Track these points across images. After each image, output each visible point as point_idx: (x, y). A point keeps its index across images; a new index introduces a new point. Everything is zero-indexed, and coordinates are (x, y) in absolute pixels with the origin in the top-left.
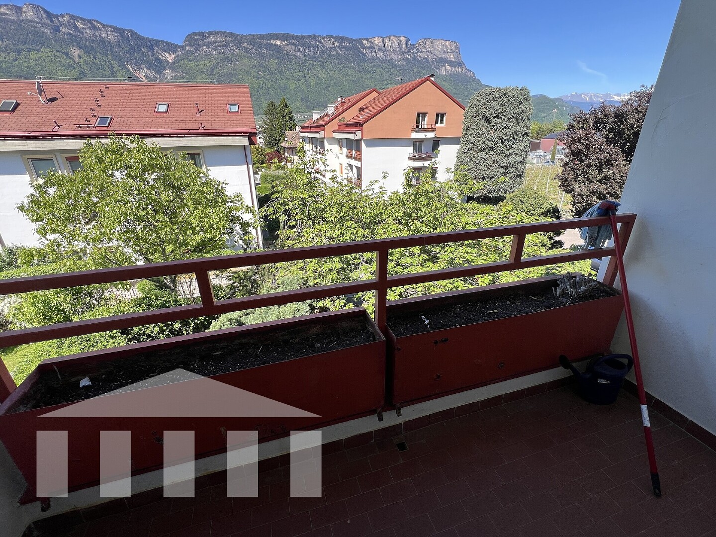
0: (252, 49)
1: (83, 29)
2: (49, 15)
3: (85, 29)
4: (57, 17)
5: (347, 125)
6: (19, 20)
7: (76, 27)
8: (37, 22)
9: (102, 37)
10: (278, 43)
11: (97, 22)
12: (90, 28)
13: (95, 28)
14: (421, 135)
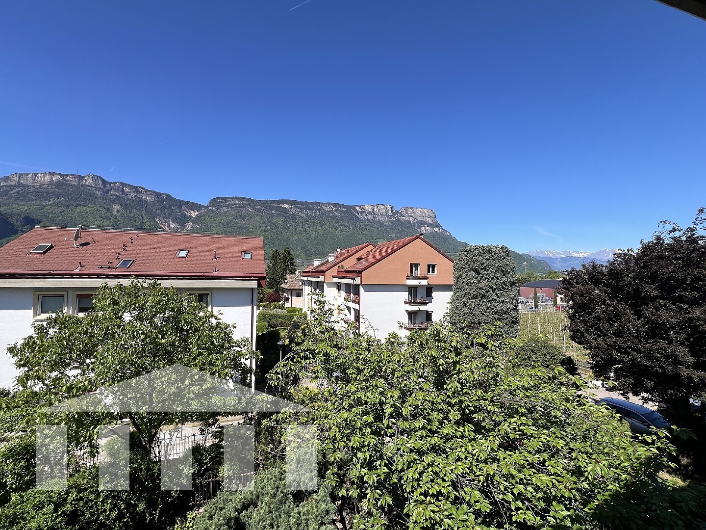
0: (264, 210)
1: (128, 192)
2: (104, 182)
3: (130, 192)
4: (110, 184)
5: (347, 272)
6: (79, 184)
7: (123, 191)
8: (92, 187)
9: (142, 198)
10: (286, 206)
11: (142, 188)
12: (134, 192)
13: (138, 192)
14: (415, 282)
